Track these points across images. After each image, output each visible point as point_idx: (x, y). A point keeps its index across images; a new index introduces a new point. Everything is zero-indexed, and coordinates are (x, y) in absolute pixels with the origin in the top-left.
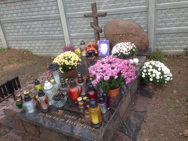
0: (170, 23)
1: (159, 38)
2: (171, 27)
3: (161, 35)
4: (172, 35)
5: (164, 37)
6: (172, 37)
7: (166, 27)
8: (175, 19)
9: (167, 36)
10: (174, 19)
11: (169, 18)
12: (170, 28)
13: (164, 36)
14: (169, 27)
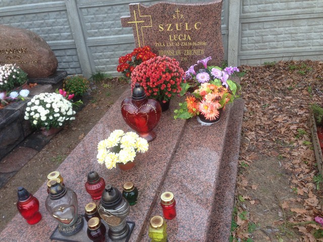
0: (106, 30)
1: (96, 53)
2: (108, 35)
3: (98, 48)
4: (113, 47)
5: (102, 52)
6: (113, 51)
7: (101, 36)
8: (111, 22)
9: (105, 49)
10: (109, 22)
11: (102, 21)
12: (107, 37)
13: (102, 50)
14: (105, 35)
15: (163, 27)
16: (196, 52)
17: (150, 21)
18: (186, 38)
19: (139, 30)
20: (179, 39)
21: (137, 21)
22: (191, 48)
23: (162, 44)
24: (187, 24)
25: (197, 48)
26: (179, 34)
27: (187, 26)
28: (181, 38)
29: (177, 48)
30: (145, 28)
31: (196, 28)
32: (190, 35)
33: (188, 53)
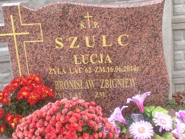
15: (63, 42)
16: (122, 83)
17: (39, 31)
18: (104, 59)
19: (19, 47)
20: (91, 61)
21: (16, 32)
22: (112, 76)
23: (61, 70)
24: (104, 37)
25: (122, 75)
26: (90, 54)
27: (104, 41)
28: (95, 59)
29: (87, 77)
30: (31, 44)
31: (120, 43)
32: (110, 56)
33: (108, 84)
